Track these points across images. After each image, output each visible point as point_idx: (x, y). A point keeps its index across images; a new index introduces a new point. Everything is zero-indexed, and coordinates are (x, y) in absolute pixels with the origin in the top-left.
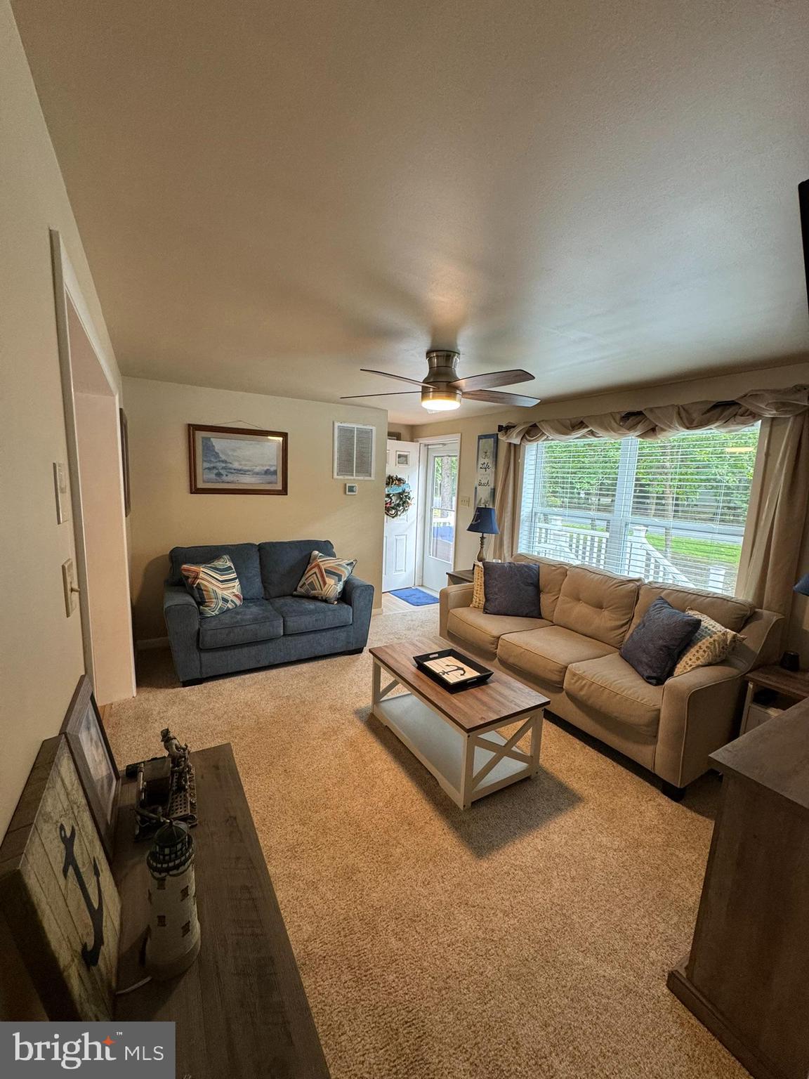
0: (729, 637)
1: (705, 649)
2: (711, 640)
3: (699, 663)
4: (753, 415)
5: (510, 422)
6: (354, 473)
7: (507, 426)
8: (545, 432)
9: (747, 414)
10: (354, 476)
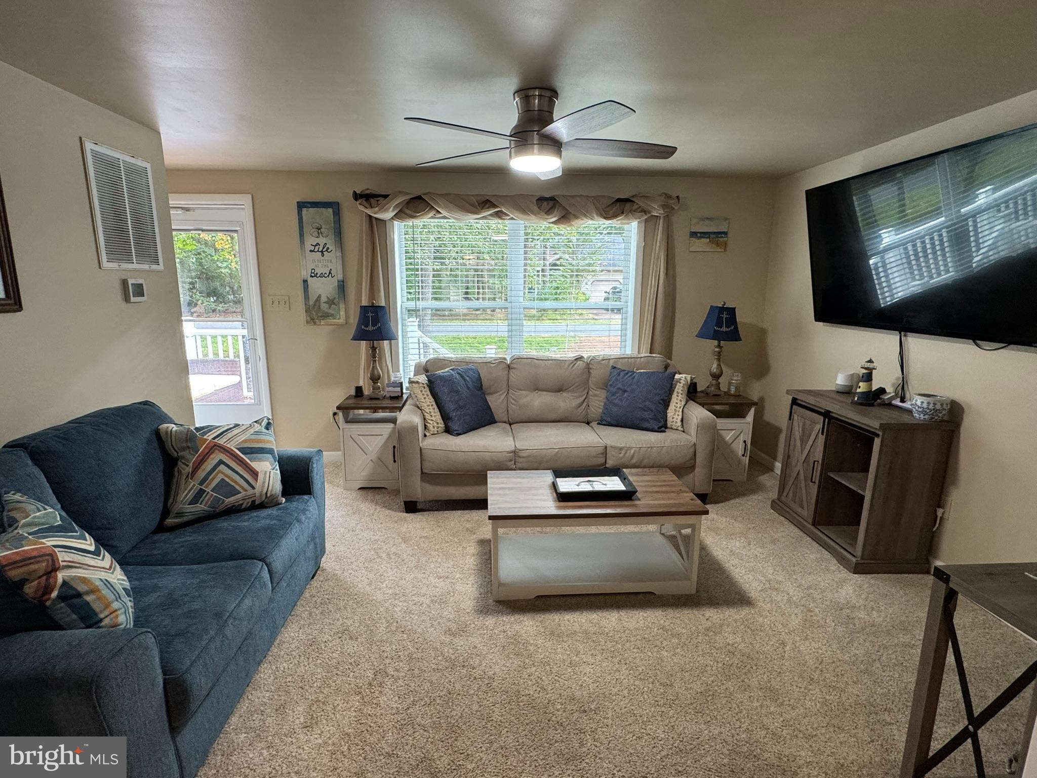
0: (689, 379)
1: (681, 392)
2: (682, 385)
3: (683, 403)
4: (644, 211)
5: (368, 189)
6: (134, 257)
7: (367, 194)
8: (438, 207)
9: (639, 210)
10: (135, 261)
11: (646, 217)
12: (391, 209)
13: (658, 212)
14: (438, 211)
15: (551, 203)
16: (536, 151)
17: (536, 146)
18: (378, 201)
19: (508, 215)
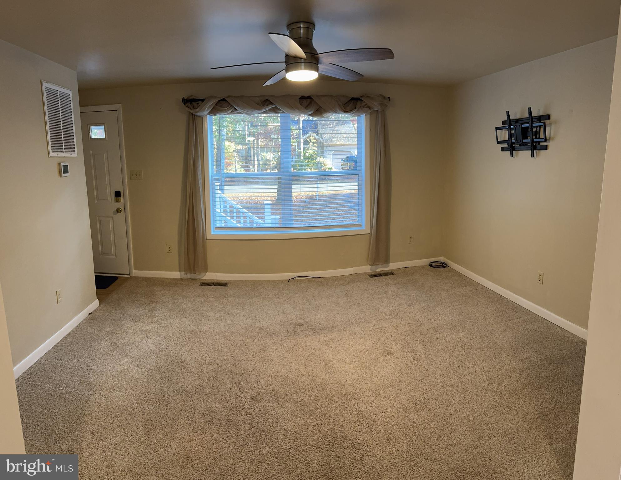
4: (369, 107)
5: (192, 96)
6: (64, 149)
7: (191, 99)
8: (236, 106)
9: (366, 106)
10: (64, 152)
11: (370, 112)
12: (207, 109)
13: (377, 108)
14: (235, 108)
15: (309, 100)
16: (303, 67)
17: (303, 64)
18: (198, 103)
19: (281, 110)
